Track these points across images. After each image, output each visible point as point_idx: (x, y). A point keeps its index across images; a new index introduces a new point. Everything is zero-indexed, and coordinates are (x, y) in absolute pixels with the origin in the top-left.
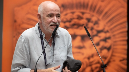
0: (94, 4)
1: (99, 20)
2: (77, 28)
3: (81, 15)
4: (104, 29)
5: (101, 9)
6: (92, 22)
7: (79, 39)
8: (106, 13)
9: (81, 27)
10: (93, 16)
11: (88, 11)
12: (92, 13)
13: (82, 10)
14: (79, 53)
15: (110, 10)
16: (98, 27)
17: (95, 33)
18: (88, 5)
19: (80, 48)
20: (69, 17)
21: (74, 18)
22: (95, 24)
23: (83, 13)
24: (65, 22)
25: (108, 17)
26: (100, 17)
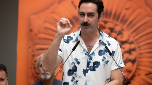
0: (118, 12)
1: (123, 30)
3: (103, 24)
4: (128, 40)
5: (125, 18)
6: (115, 32)
8: (131, 22)
10: (116, 25)
11: (111, 20)
12: (115, 22)
13: (105, 19)
15: (135, 19)
16: (122, 37)
18: (111, 13)
22: (118, 35)
23: (106, 22)
25: (133, 26)
26: (125, 27)
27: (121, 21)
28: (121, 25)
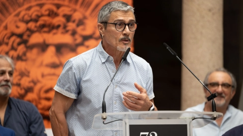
1: (85, 18)
2: (49, 32)
3: (54, 9)
4: (94, 33)
6: (74, 21)
7: (51, 50)
9: (54, 31)
13: (57, 1)
14: (54, 74)
16: (84, 29)
17: (79, 40)
19: (55, 66)
20: (34, 12)
21: (42, 15)
24: (27, 22)
26: (88, 13)
27: (82, 4)
28: (82, 10)
